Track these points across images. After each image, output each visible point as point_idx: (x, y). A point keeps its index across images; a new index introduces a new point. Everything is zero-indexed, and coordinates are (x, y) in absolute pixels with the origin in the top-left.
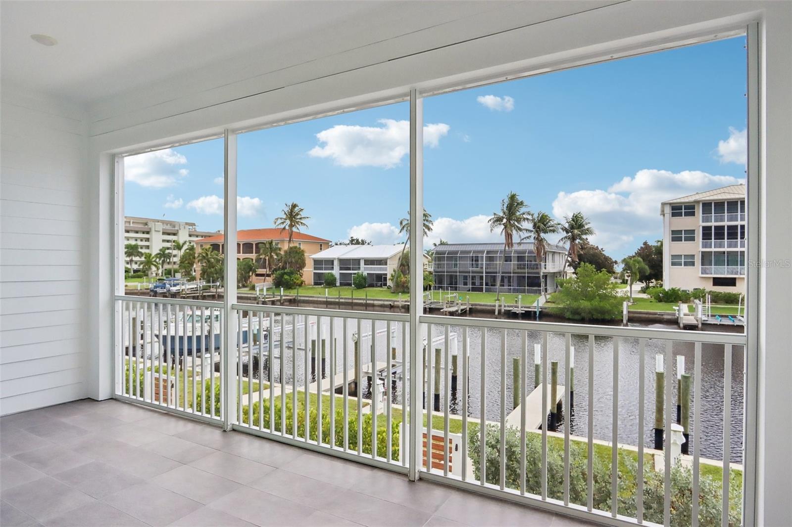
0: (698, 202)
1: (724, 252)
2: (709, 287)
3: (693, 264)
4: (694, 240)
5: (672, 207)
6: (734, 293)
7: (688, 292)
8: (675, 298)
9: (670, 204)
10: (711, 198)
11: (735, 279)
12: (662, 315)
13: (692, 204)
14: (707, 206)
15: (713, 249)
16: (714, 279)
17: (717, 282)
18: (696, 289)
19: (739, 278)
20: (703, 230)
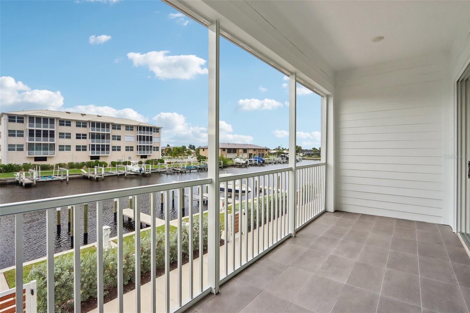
0: (26, 116)
1: (41, 144)
2: (33, 162)
3: (22, 150)
4: (23, 137)
5: (9, 116)
6: (46, 164)
7: (20, 165)
8: (12, 170)
9: (8, 114)
10: (34, 114)
11: (46, 157)
12: (6, 180)
13: (23, 116)
14: (31, 118)
15: (35, 142)
16: (35, 157)
17: (37, 159)
18: (25, 164)
19: (49, 157)
20: (29, 131)
